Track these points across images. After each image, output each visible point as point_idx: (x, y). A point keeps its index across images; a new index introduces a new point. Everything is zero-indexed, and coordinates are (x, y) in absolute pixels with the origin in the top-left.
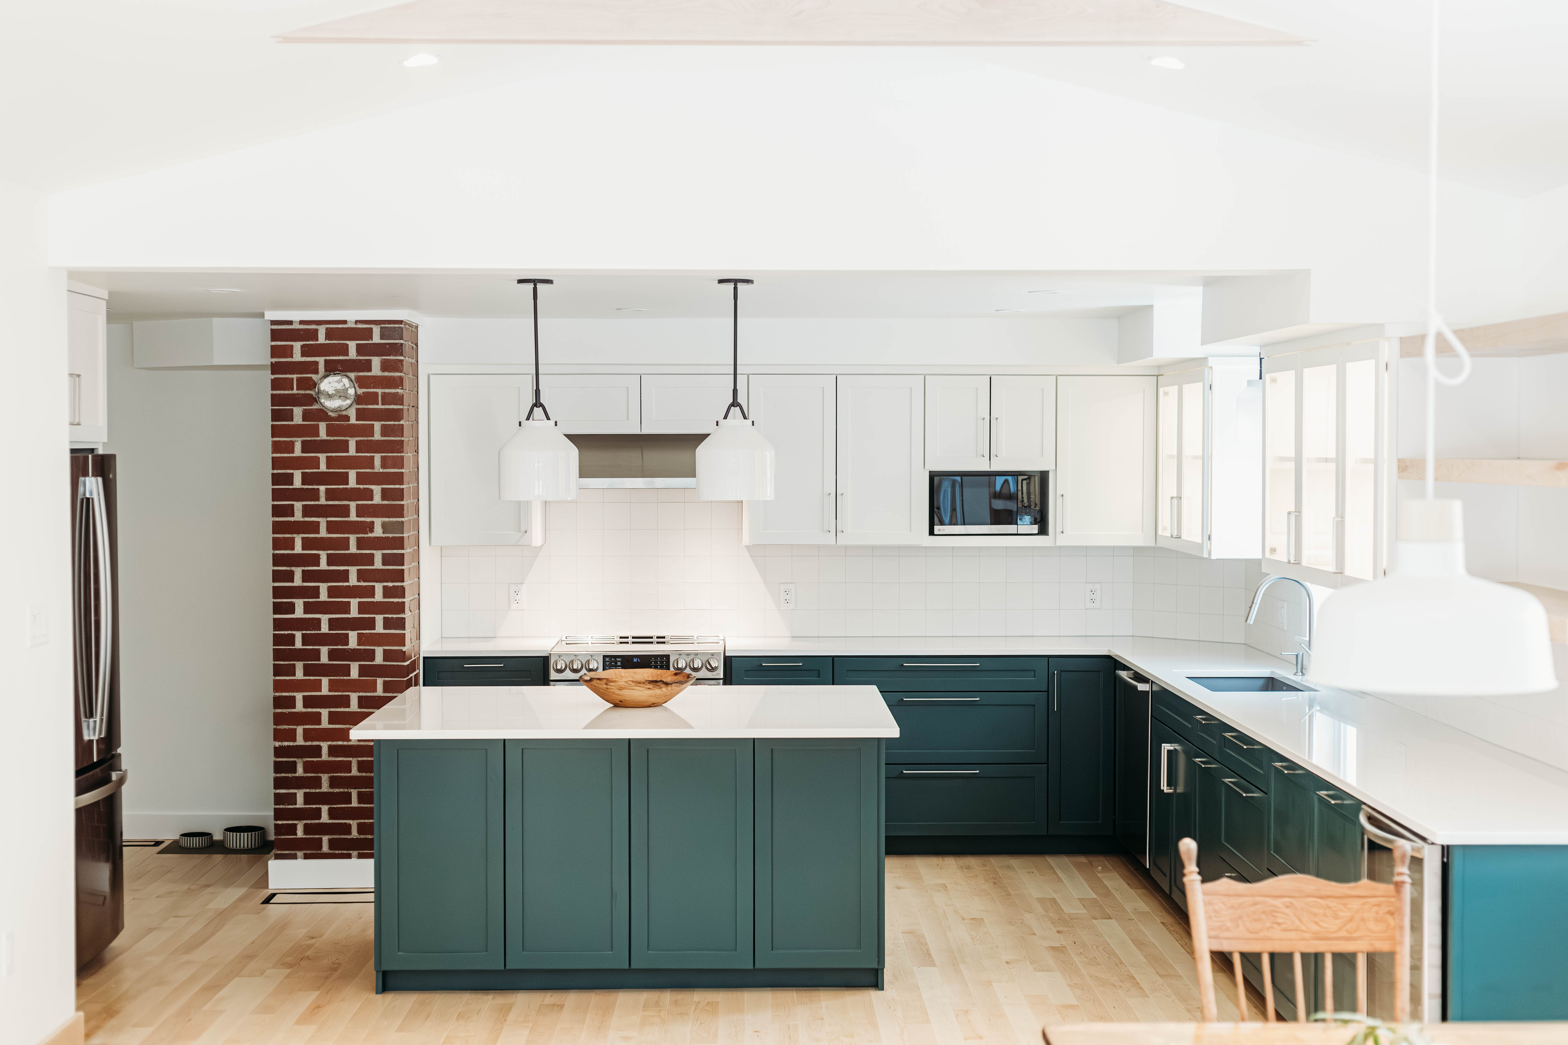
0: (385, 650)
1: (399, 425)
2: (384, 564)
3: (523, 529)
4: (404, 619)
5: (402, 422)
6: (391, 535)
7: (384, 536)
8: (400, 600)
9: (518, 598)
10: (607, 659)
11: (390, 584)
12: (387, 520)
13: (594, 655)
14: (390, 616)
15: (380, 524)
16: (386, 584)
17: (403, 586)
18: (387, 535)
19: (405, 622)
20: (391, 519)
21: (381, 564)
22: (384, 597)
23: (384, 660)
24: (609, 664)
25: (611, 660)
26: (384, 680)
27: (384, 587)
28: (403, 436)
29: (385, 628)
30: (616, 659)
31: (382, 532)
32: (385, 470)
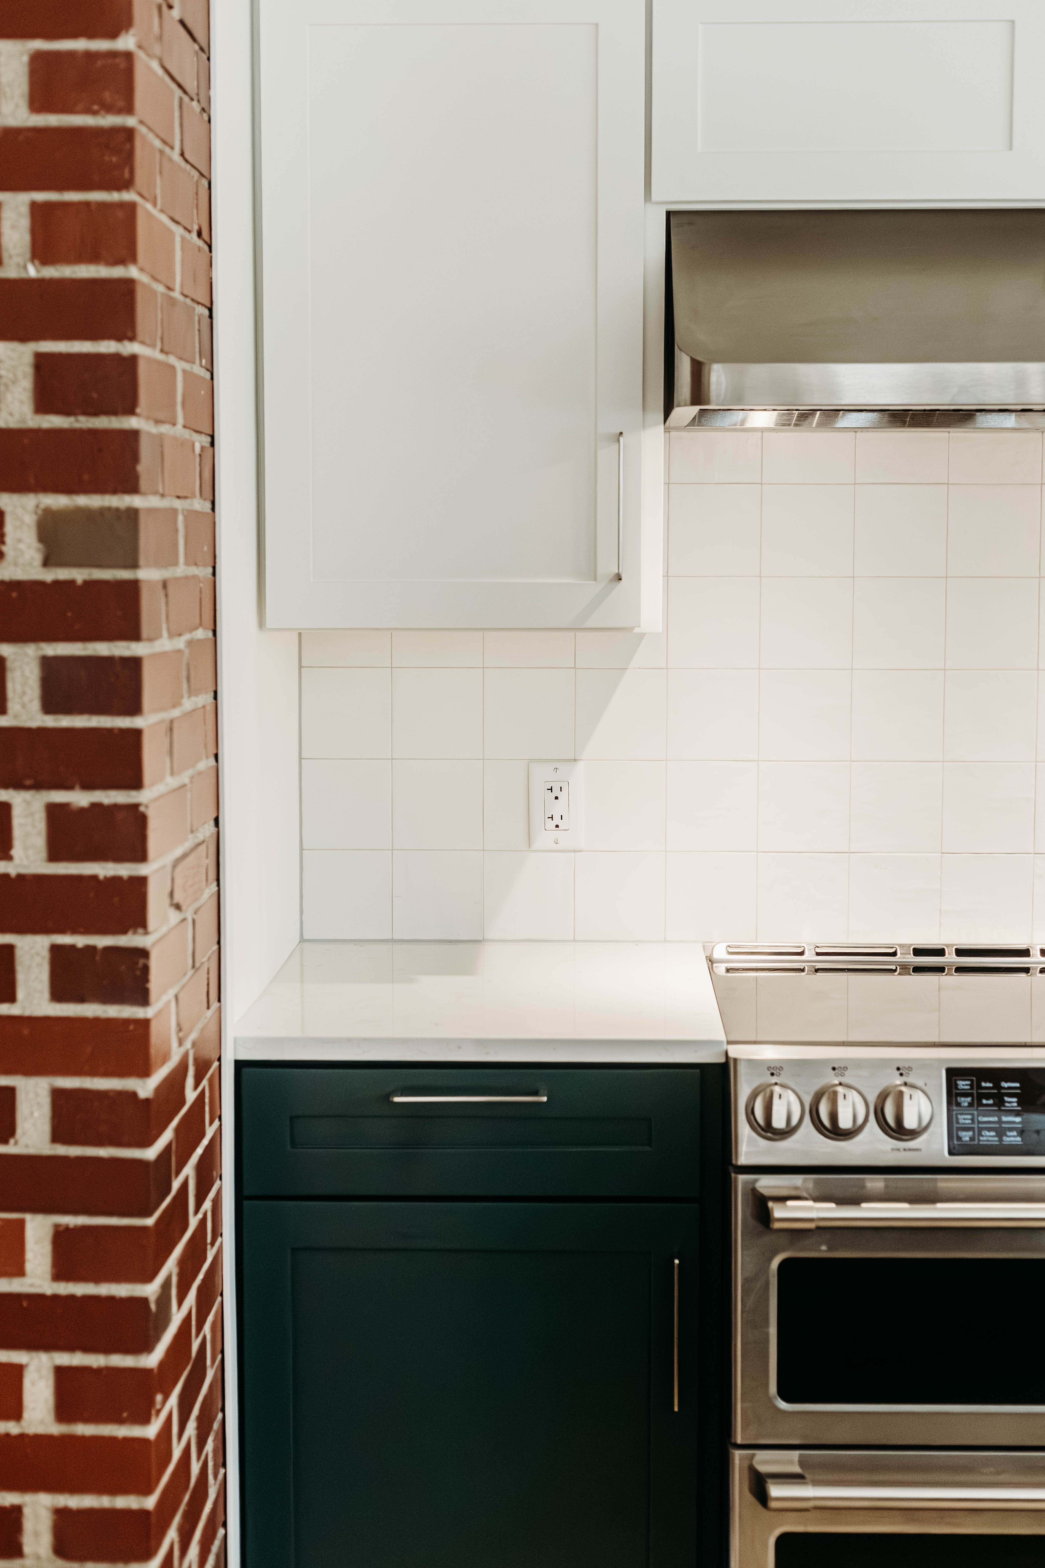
0: (57, 1095)
1: (113, 54)
2: (49, 706)
3: (607, 568)
4: (144, 953)
5: (126, 42)
6: (79, 575)
7: (49, 576)
8: (124, 870)
9: (557, 809)
10: (963, 1084)
11: (80, 798)
12: (59, 501)
13: (910, 1069)
14: (80, 941)
15: (30, 520)
16: (59, 797)
17: (136, 806)
18: (63, 574)
19: (146, 969)
20: (82, 501)
21: (36, 705)
22: (55, 854)
23: (57, 1137)
24: (971, 1105)
25: (980, 1087)
26: (56, 1226)
27: (54, 812)
28: (129, 109)
29: (58, 994)
30: (997, 1086)
31: (38, 558)
32: (51, 272)
